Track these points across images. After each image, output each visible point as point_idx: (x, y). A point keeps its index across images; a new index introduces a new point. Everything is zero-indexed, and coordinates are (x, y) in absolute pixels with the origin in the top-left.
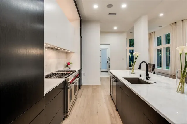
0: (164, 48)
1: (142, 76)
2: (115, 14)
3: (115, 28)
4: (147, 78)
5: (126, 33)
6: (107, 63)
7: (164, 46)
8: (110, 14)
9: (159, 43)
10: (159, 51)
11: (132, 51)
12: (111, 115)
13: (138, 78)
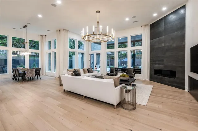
0: (53, 52)
7: (53, 50)
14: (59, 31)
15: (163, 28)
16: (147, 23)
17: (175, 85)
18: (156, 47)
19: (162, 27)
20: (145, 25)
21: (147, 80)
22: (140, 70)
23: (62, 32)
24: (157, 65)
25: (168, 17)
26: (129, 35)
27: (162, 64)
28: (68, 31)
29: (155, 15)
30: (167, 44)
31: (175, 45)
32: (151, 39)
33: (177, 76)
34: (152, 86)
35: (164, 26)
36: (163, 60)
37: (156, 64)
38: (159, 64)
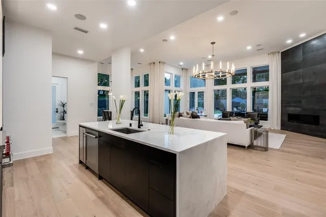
0: (142, 90)
1: (132, 125)
2: (86, 32)
3: (80, 52)
4: (139, 127)
5: (97, 63)
6: (57, 112)
7: (142, 88)
8: (76, 29)
9: (137, 85)
10: (137, 94)
11: (102, 92)
12: (92, 188)
13: (127, 129)
14: (153, 64)
15: (301, 59)
16: (278, 51)
17: (319, 134)
18: (290, 83)
19: (299, 57)
20: (273, 53)
21: (277, 128)
22: (266, 116)
23: (157, 65)
24: (292, 109)
25: (307, 45)
26: (249, 65)
27: (300, 107)
28: (164, 63)
29: (289, 41)
30: (307, 80)
31: (317, 82)
32: (282, 72)
33: (320, 123)
34: (285, 136)
35: (303, 55)
36: (300, 102)
37: (291, 106)
38: (294, 107)
